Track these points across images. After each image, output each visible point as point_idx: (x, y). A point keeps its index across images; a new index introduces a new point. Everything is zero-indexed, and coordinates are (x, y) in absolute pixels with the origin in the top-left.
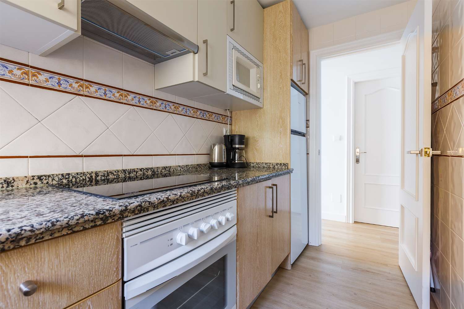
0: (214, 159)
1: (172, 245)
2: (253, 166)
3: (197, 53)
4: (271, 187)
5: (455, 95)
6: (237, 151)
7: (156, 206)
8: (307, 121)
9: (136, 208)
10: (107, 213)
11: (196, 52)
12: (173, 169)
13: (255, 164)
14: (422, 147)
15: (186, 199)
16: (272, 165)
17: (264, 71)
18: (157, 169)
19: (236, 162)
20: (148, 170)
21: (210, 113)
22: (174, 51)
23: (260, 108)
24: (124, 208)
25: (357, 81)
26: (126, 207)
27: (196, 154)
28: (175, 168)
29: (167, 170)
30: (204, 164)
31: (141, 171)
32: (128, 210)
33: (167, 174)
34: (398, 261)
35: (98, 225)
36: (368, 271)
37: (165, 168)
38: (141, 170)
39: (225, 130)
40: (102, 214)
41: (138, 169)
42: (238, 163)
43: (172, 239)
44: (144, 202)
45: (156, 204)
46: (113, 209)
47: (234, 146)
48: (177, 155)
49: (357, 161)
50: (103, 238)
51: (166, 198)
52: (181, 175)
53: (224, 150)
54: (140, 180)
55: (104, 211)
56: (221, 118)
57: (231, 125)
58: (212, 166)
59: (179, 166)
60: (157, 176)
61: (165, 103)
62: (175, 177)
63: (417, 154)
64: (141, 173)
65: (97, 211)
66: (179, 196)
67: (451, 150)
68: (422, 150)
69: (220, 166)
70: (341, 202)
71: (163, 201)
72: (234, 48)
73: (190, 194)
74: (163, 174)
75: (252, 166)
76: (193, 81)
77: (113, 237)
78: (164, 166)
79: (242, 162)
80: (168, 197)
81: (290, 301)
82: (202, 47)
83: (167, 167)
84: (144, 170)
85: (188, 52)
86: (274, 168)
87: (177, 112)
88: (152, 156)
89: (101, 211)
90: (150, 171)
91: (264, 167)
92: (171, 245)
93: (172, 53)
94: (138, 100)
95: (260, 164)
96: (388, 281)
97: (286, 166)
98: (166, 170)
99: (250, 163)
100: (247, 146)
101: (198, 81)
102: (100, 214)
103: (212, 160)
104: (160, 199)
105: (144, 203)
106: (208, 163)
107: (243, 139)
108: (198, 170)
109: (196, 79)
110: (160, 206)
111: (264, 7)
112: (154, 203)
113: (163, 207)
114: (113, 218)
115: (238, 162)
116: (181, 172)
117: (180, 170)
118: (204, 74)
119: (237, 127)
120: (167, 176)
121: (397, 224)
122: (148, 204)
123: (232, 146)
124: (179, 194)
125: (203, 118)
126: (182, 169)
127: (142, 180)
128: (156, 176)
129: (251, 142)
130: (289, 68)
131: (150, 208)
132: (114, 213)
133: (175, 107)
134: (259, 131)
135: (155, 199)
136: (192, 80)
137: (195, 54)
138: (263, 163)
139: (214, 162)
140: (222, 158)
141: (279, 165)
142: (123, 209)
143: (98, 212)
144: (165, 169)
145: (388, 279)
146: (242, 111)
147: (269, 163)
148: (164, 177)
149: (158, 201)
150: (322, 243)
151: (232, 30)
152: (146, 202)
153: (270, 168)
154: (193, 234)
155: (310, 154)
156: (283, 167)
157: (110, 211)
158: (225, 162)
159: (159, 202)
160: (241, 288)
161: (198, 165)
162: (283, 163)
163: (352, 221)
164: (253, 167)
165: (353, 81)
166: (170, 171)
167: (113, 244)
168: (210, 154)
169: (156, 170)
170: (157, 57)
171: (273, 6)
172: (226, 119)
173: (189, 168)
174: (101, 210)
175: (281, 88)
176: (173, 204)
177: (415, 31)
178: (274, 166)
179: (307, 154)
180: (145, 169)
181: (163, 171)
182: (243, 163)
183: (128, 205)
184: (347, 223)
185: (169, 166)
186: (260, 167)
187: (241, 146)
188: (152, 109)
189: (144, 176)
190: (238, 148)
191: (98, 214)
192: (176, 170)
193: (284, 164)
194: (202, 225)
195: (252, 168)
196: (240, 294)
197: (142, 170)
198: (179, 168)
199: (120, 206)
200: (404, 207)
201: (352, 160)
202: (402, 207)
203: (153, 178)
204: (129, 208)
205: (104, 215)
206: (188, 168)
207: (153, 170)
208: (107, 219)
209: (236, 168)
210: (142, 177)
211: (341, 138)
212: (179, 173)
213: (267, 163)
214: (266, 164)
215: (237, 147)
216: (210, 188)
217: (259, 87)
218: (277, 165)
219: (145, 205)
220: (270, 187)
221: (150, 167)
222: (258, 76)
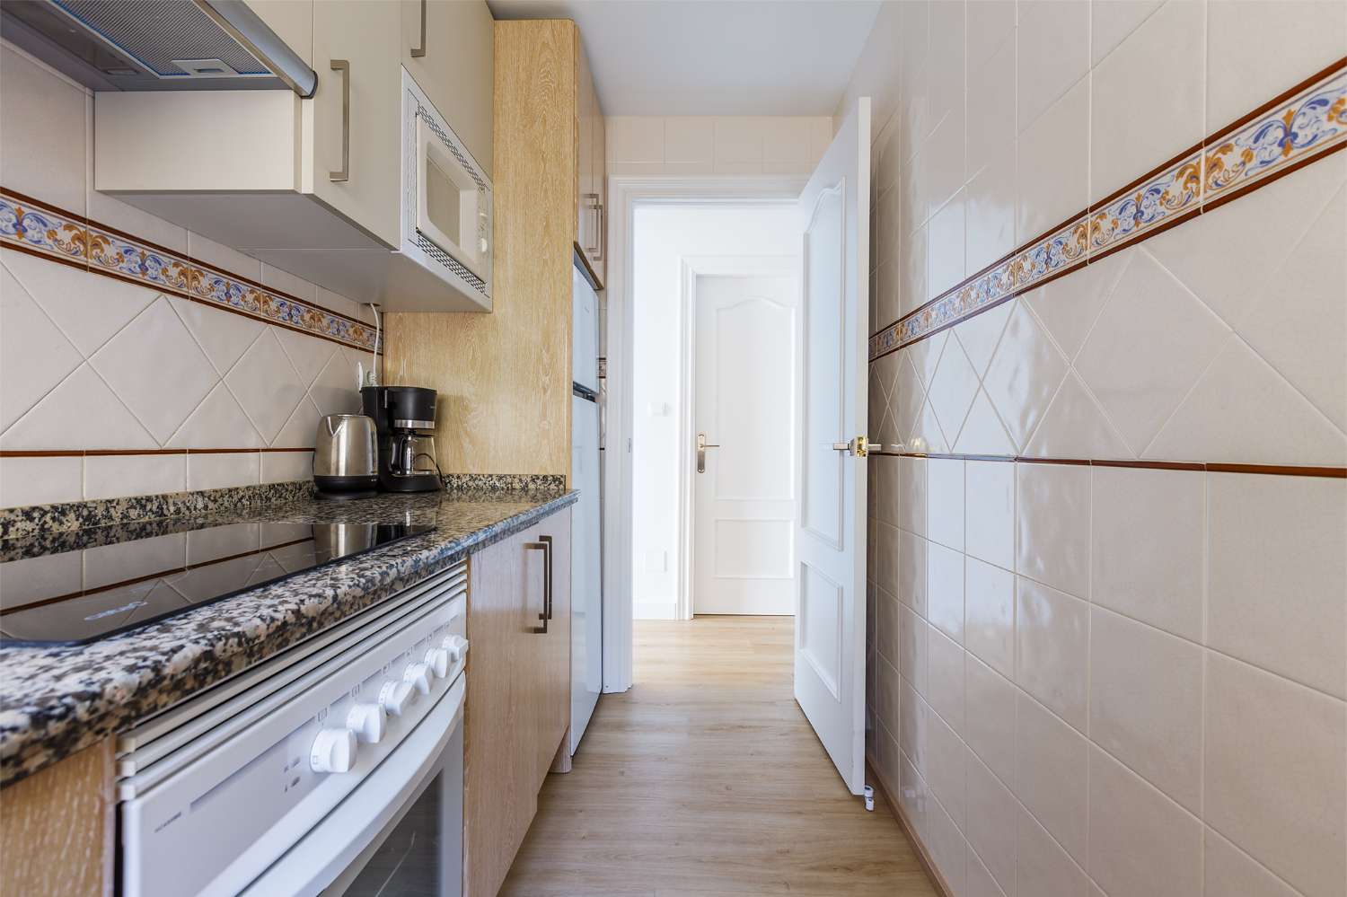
0: (333, 468)
1: (300, 783)
2: (458, 486)
3: (310, 97)
4: (540, 544)
5: (910, 332)
6: (410, 438)
7: (256, 648)
8: (602, 359)
9: (195, 667)
10: (81, 711)
11: (308, 89)
12: (175, 504)
13: (464, 480)
14: (851, 435)
15: (346, 608)
16: (520, 480)
17: (496, 204)
18: (107, 509)
19: (408, 472)
20: (63, 513)
21: (316, 311)
22: (216, 63)
23: (484, 311)
24: (149, 675)
25: (702, 272)
26: (157, 668)
27: (264, 447)
28: (184, 503)
29: (151, 510)
30: (293, 483)
31: (31, 519)
32: (166, 682)
33: (148, 527)
34: (793, 690)
35: (32, 769)
36: (742, 727)
37: (141, 503)
38: (28, 514)
39: (363, 373)
40: (61, 717)
41: (11, 511)
42: (410, 478)
43: (296, 762)
44: (220, 639)
45: (262, 639)
46: (103, 690)
47: (399, 423)
48: (192, 451)
49: (701, 466)
50: (42, 826)
51: (293, 612)
52: (209, 525)
53: (372, 434)
54: (22, 558)
55: (68, 700)
56: (351, 331)
57: (382, 355)
58: (325, 488)
59: (202, 493)
60: (107, 537)
61: (139, 250)
62: (181, 535)
63: (842, 450)
64: (29, 526)
65: (34, 709)
66: (330, 599)
67: (900, 440)
68: (852, 442)
69: (357, 487)
70: (666, 569)
71: (285, 623)
72: (420, 112)
73: (363, 589)
74: (132, 527)
75: (455, 486)
76: (293, 192)
77: (85, 810)
78: (139, 494)
79: (427, 473)
80: (299, 610)
81: (585, 857)
82: (330, 81)
83: (149, 499)
84: (46, 513)
85: (279, 84)
86: (525, 489)
87: (192, 293)
88: (79, 458)
89: (52, 708)
90: (72, 516)
91: (494, 488)
92: (296, 782)
93: (200, 71)
94: (14, 220)
95: (480, 480)
96: (783, 737)
97: (560, 483)
98: (148, 508)
99: (448, 476)
100: (438, 424)
101: (312, 197)
102: (50, 718)
103: (328, 469)
104: (273, 620)
105: (221, 643)
106: (308, 479)
107: (428, 403)
108: (273, 507)
109: (307, 187)
110: (270, 645)
111: (497, 14)
112: (254, 636)
113: (279, 646)
114: (98, 727)
115: (416, 473)
116: (206, 517)
117: (206, 507)
118: (332, 175)
119: (404, 363)
120: (149, 535)
121: (790, 606)
122: (235, 646)
123: (391, 423)
124: (330, 592)
125: (288, 323)
126: (211, 505)
127: (34, 555)
128: (100, 536)
129: (451, 412)
130: (569, 211)
131: (236, 661)
132: (110, 702)
133: (183, 273)
134: (477, 379)
135: (258, 621)
136: (292, 188)
137: (302, 97)
138: (491, 476)
139: (333, 474)
140: (366, 461)
141: (539, 482)
142: (145, 681)
143: (39, 713)
144: (143, 507)
145: (782, 735)
146: (422, 315)
147: (510, 475)
148: (139, 536)
149: (268, 628)
150: (635, 681)
151: (416, 54)
152: (227, 638)
153: (513, 489)
154: (365, 726)
155: (607, 449)
156: (553, 486)
157: (94, 696)
158: (376, 474)
159: (271, 630)
160: (472, 865)
161: (272, 487)
162: (551, 473)
163: (690, 613)
164: (460, 488)
165: (693, 272)
166: (162, 514)
167: (86, 838)
168: (316, 449)
169: (100, 512)
170: (123, 64)
171: (524, 22)
172: (365, 335)
173: (240, 500)
174: (53, 702)
175: (545, 262)
176: (310, 630)
177: (838, 186)
178: (527, 484)
179: (601, 449)
180: (47, 508)
181: (133, 513)
182: (428, 476)
183: (163, 658)
184: (679, 620)
185: (160, 493)
186: (482, 489)
187: (424, 424)
188: (84, 267)
189: (45, 539)
190: (412, 431)
191: (39, 720)
192: (188, 508)
193: (555, 479)
194: (384, 689)
195: (455, 491)
196: (470, 885)
197: (36, 515)
198: (200, 499)
199: (131, 669)
200: (806, 566)
201: (691, 462)
202: (804, 566)
203: (85, 546)
204: (168, 671)
205: (67, 720)
206: (236, 498)
207: (85, 513)
208: (73, 736)
209: (408, 493)
210: (32, 545)
211: (666, 410)
212: (200, 521)
213: (505, 476)
214: (500, 478)
215: (410, 426)
216: (413, 563)
217: (484, 248)
218: (533, 480)
219: (224, 651)
220: (537, 547)
221: (74, 500)
222: (482, 214)
